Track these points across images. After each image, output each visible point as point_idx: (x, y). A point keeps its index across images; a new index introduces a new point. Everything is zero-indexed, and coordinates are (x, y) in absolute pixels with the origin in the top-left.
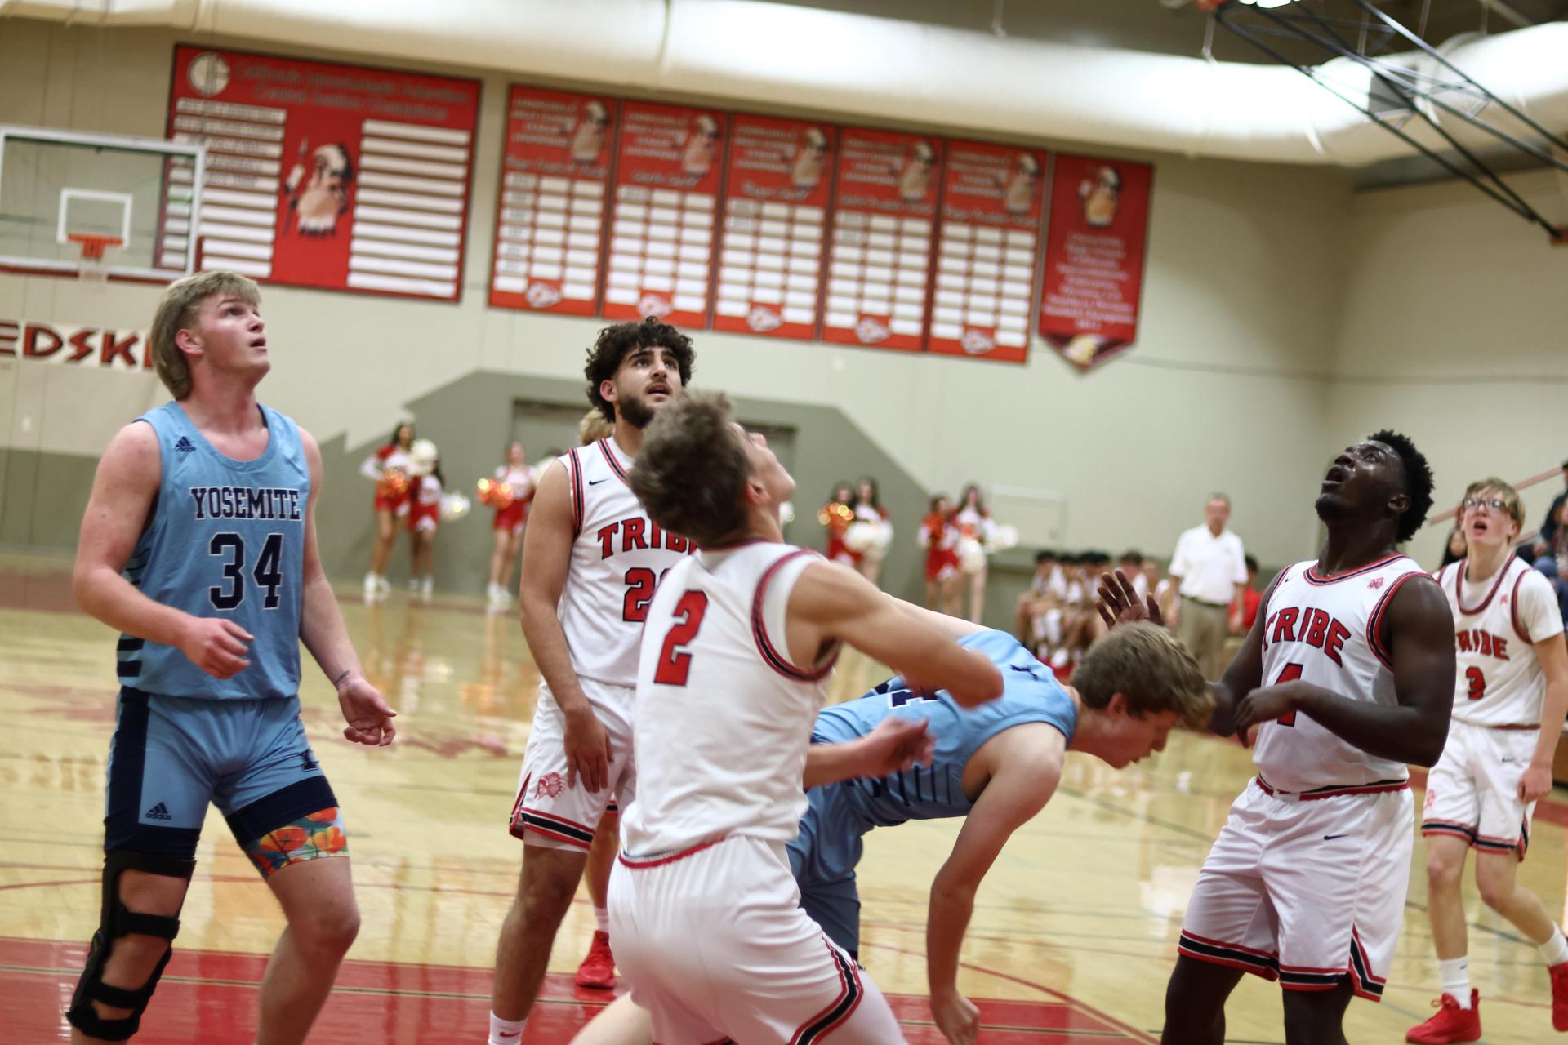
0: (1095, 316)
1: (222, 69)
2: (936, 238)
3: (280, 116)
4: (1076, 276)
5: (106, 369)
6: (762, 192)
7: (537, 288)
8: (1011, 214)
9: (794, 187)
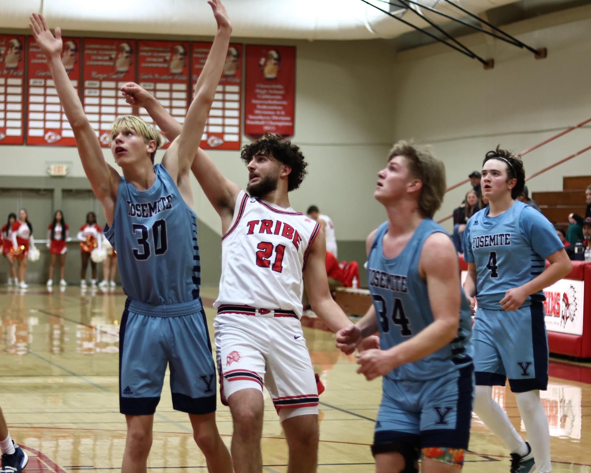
0: (272, 123)
4: (261, 104)
6: (101, 76)
9: (118, 73)
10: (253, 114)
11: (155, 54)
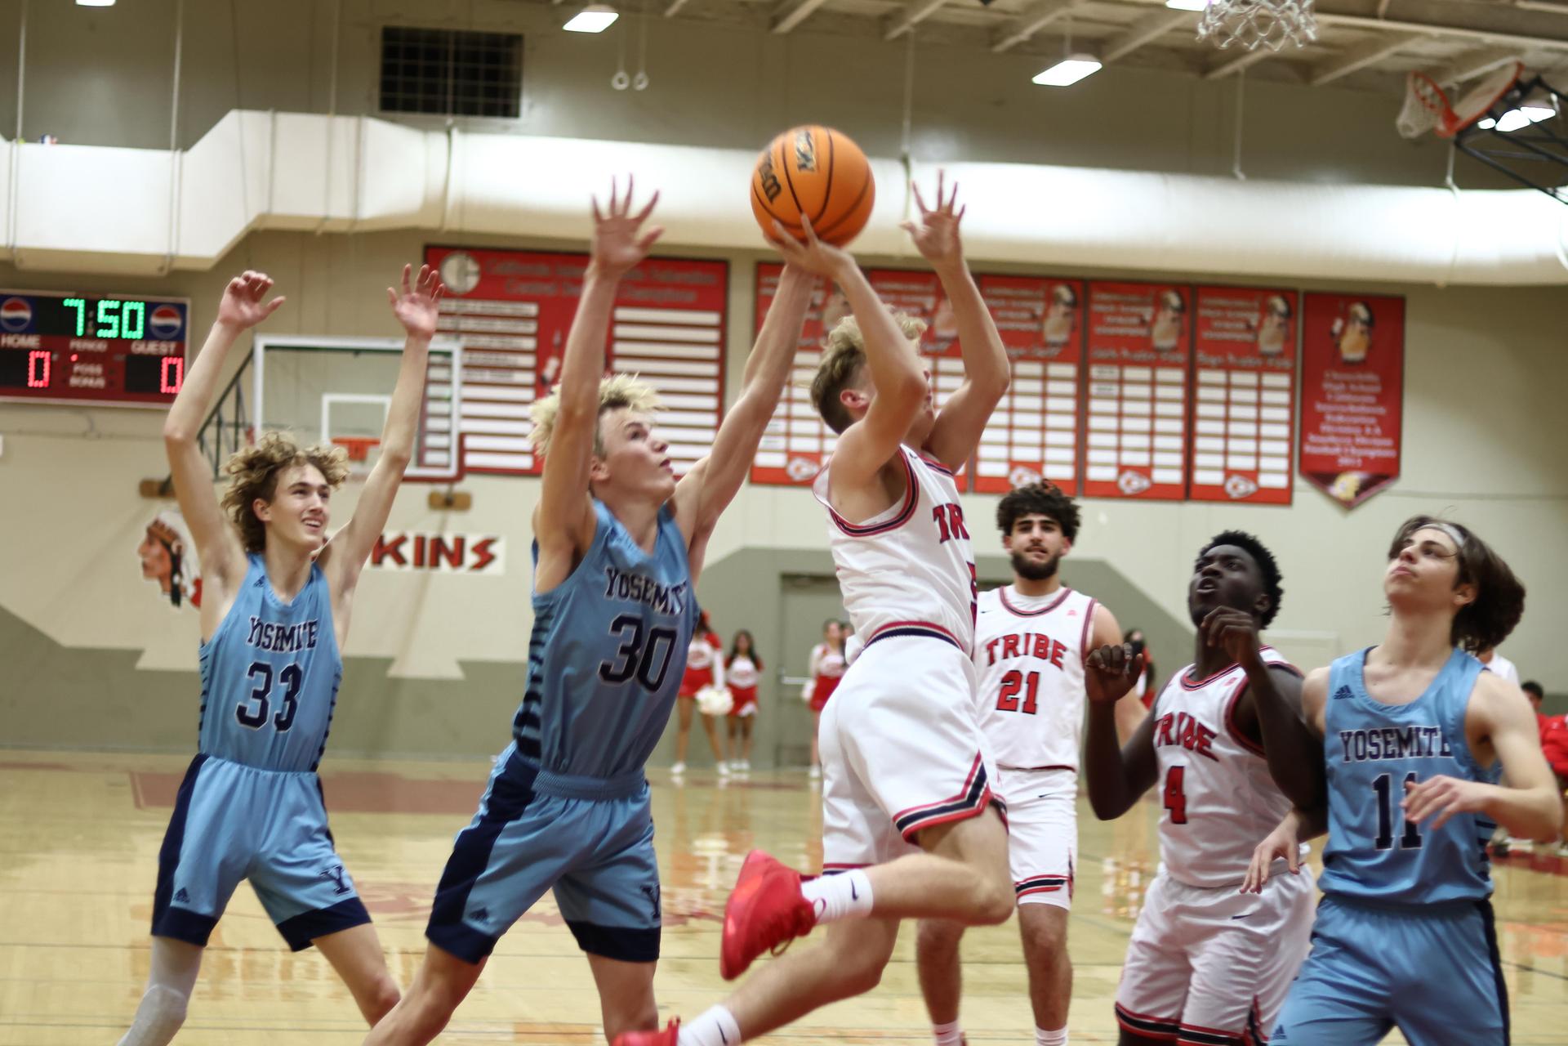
1: (472, 267)
2: (1191, 386)
3: (532, 309)
4: (1335, 413)
5: (378, 570)
7: (798, 462)
8: (1265, 356)
9: (1046, 345)
10: (1317, 432)
11: (1123, 309)
